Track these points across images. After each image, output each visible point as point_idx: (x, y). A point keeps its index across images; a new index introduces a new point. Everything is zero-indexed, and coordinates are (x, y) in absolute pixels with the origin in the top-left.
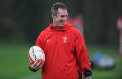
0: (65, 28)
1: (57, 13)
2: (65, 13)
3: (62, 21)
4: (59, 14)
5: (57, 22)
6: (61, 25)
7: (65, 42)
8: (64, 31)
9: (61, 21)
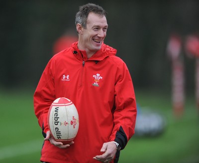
0: (101, 56)
1: (86, 22)
2: (102, 22)
3: (96, 38)
4: (89, 23)
5: (86, 41)
6: (93, 46)
7: (96, 84)
8: (97, 62)
9: (93, 38)
